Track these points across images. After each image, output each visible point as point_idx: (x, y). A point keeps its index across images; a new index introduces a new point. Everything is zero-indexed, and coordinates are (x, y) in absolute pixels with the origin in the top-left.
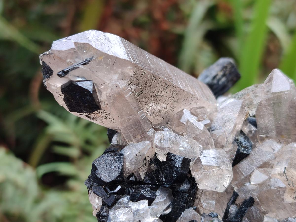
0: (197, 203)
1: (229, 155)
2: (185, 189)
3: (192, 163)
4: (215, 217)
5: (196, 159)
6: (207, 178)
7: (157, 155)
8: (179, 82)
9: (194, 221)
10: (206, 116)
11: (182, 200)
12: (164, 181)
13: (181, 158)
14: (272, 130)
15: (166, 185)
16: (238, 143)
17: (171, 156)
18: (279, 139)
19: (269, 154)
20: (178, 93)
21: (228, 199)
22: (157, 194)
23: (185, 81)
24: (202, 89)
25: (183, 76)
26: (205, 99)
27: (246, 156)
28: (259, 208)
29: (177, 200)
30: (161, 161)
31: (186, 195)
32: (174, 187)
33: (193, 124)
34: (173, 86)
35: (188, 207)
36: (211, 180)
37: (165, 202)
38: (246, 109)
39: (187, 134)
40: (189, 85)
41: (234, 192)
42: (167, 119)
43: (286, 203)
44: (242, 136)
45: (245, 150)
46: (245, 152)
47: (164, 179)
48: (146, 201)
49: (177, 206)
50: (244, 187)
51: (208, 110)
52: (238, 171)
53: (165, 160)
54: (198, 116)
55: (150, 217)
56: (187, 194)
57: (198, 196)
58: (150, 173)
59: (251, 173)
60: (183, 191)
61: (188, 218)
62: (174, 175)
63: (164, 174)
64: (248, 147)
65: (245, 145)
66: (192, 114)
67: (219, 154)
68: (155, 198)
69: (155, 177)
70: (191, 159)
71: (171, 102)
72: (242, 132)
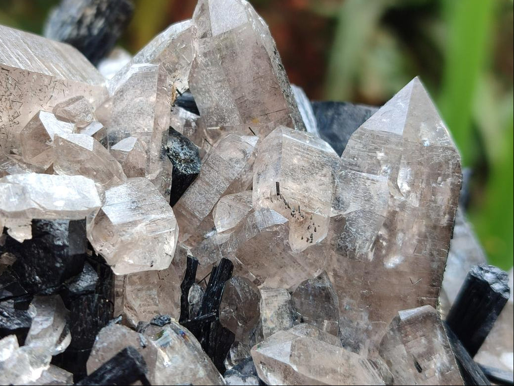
0: (120, 304)
1: (159, 186)
2: (90, 286)
3: (89, 227)
4: (164, 324)
5: (95, 215)
6: (130, 249)
7: (8, 231)
8: (12, 56)
9: (128, 349)
10: (90, 115)
11: (87, 311)
12: (40, 283)
13: (65, 224)
14: (232, 111)
15: (46, 290)
16: (171, 157)
17: (41, 225)
18: (249, 128)
19: (237, 162)
20: (18, 82)
21: (180, 277)
22: (32, 314)
23: (26, 50)
24: (65, 59)
25: (17, 38)
26: (79, 78)
27: (194, 177)
28: (245, 276)
29: (79, 313)
30: (21, 240)
31: (93, 297)
32: (64, 288)
33: (69, 142)
34: (3, 69)
35: (106, 323)
36: (138, 251)
37: (54, 326)
38: (169, 81)
39: (61, 166)
40: (37, 57)
41: (189, 259)
42: (9, 145)
43: (296, 252)
44: (176, 138)
45: (188, 167)
46: (190, 172)
47: (37, 277)
48: (13, 339)
49: (81, 326)
50: (205, 242)
51: (91, 100)
52: (184, 212)
53: (30, 237)
54: (75, 121)
55: (31, 368)
56: (97, 295)
57: (118, 290)
58: (3, 272)
59: (212, 211)
60: (86, 291)
61: (112, 346)
62: (58, 265)
63: (35, 267)
64: (192, 158)
65: (187, 157)
66: (60, 118)
67: (139, 189)
68: (30, 325)
69: (17, 278)
70: (84, 218)
71: (8, 104)
72: (171, 131)
